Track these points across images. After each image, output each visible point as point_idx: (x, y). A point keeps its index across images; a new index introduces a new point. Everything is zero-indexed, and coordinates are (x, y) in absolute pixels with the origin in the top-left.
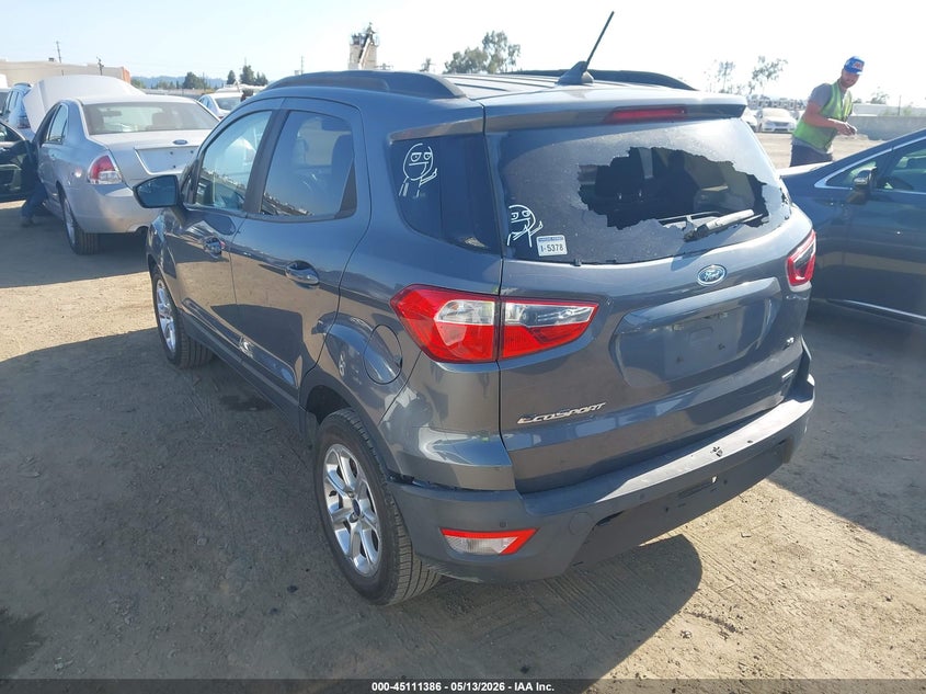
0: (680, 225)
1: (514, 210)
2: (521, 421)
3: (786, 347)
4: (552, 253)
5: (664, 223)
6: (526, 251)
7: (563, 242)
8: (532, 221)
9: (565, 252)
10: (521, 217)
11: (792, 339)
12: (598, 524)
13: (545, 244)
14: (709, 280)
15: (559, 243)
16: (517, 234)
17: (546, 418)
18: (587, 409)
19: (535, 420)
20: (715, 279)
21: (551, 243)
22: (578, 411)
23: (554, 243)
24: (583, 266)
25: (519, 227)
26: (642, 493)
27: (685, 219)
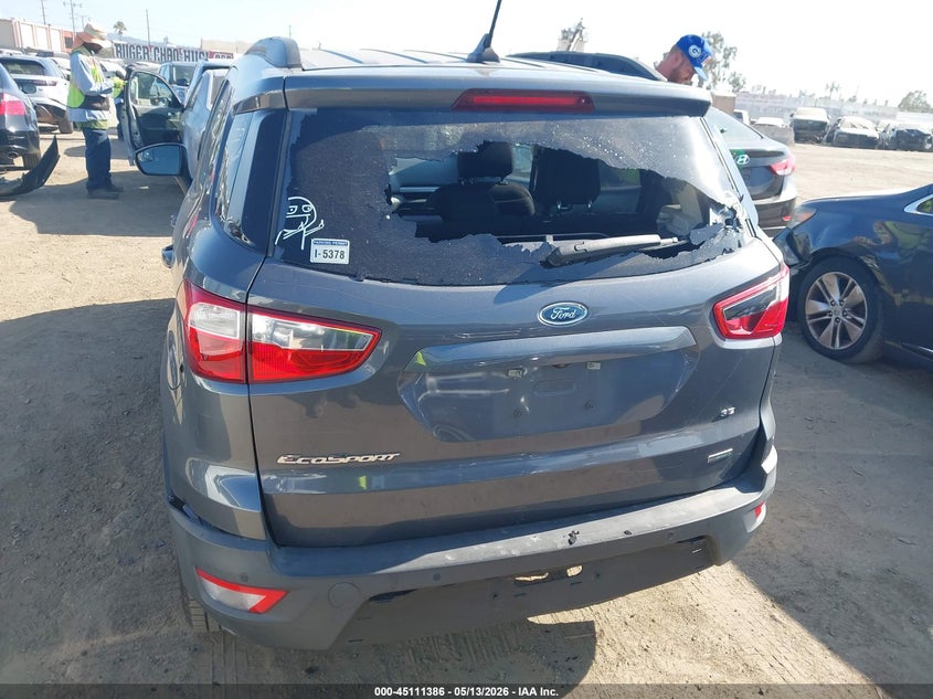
0: (531, 246)
1: (293, 202)
2: (282, 460)
3: (719, 418)
4: (328, 260)
5: (504, 241)
6: (296, 254)
7: (346, 249)
8: (311, 219)
9: (346, 261)
10: (300, 211)
11: (732, 410)
12: (372, 599)
13: (320, 248)
14: (557, 320)
15: (340, 248)
16: (290, 232)
17: (314, 461)
18: (372, 458)
19: (299, 461)
20: (568, 319)
21: (329, 248)
22: (360, 459)
23: (334, 248)
24: (366, 281)
25: (293, 223)
26: (437, 572)
27: (543, 239)
